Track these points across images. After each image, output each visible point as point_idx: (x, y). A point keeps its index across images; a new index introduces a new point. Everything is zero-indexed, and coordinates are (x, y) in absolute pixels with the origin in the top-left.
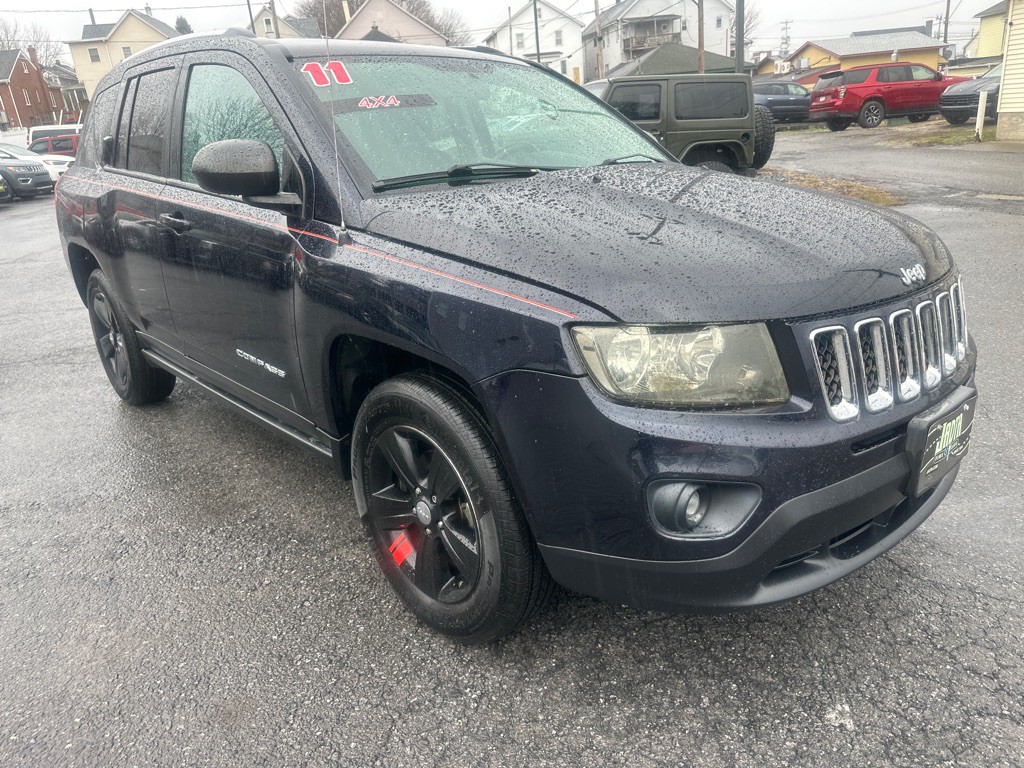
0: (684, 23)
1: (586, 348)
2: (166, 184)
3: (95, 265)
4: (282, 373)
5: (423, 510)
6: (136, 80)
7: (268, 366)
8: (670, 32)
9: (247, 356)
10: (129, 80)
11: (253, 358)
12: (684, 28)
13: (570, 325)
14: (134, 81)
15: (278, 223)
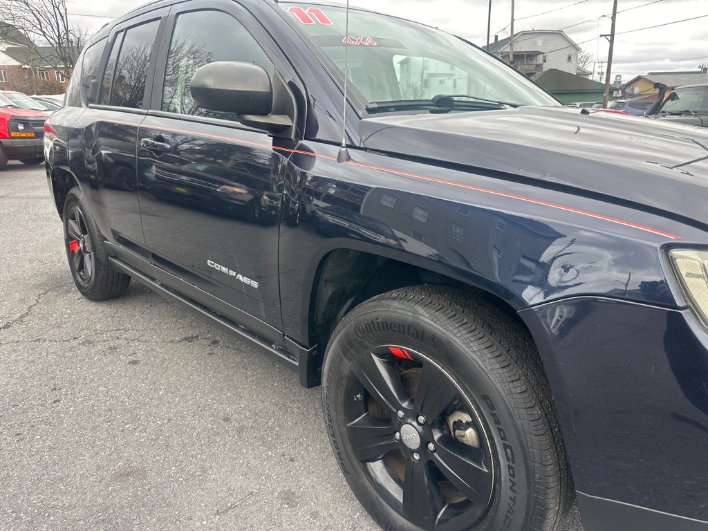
0: (545, 57)
1: (688, 275)
2: (147, 114)
3: (73, 184)
4: (255, 284)
5: (410, 434)
6: (123, 33)
7: (240, 277)
8: (535, 63)
9: (217, 267)
10: (117, 33)
11: (224, 269)
12: (545, 61)
13: (667, 247)
14: (121, 36)
15: (263, 143)
